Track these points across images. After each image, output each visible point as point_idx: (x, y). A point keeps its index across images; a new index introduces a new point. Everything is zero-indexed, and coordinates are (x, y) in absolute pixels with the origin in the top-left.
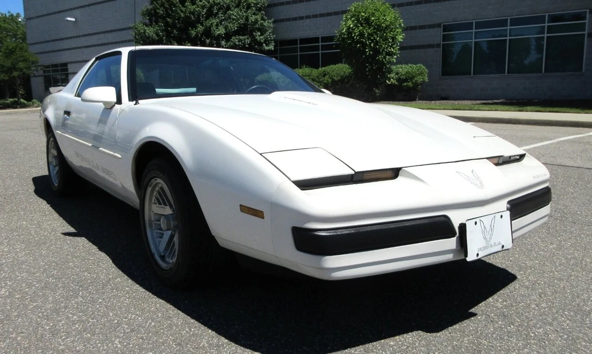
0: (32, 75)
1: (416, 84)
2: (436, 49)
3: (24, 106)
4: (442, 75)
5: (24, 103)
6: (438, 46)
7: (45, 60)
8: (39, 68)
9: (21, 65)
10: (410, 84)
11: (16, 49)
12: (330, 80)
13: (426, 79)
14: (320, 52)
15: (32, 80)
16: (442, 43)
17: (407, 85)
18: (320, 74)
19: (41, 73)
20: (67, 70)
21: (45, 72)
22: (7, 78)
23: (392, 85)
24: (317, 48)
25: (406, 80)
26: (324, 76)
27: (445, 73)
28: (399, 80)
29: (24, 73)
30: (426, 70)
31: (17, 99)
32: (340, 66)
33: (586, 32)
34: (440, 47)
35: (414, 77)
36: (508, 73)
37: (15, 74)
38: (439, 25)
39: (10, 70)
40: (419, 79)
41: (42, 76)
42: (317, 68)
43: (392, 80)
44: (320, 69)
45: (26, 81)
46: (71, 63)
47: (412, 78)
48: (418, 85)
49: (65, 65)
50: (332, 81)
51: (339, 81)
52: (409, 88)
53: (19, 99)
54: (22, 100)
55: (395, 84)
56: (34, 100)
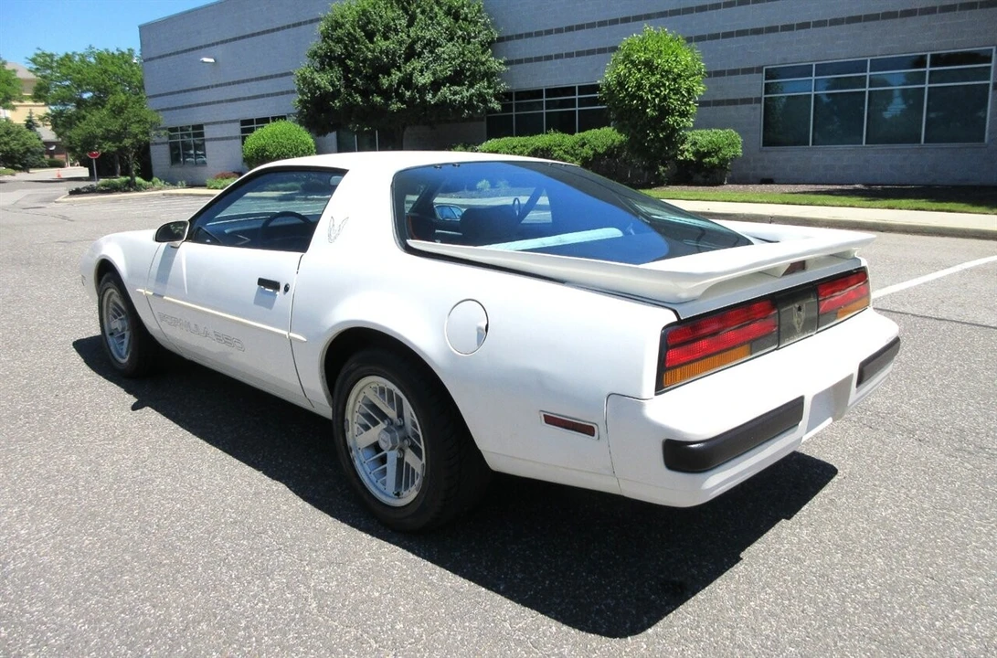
0: (151, 142)
1: (724, 160)
2: (753, 105)
3: (138, 188)
4: (764, 145)
5: (141, 185)
6: (758, 100)
7: (167, 120)
8: (162, 133)
9: (135, 128)
10: (715, 160)
11: (127, 104)
12: (591, 153)
13: (740, 152)
14: (577, 109)
15: (152, 148)
16: (764, 96)
17: (710, 162)
18: (577, 143)
19: (165, 139)
20: (202, 135)
21: (171, 137)
22: (114, 149)
23: (686, 161)
24: (572, 103)
25: (708, 154)
26: (583, 145)
27: (768, 142)
28: (697, 153)
29: (139, 141)
30: (739, 139)
31: (129, 178)
32: (607, 130)
33: (991, 82)
34: (760, 102)
35: (720, 149)
36: (867, 143)
37: (127, 142)
38: (759, 70)
39: (118, 137)
40: (728, 153)
41: (167, 143)
42: (572, 133)
43: (686, 153)
44: (577, 134)
45: (143, 152)
46: (207, 124)
47: (717, 151)
48: (728, 161)
49: (200, 127)
50: (594, 155)
51: (605, 153)
52: (713, 166)
53: (133, 178)
54: (138, 179)
55: (691, 160)
56: (155, 179)
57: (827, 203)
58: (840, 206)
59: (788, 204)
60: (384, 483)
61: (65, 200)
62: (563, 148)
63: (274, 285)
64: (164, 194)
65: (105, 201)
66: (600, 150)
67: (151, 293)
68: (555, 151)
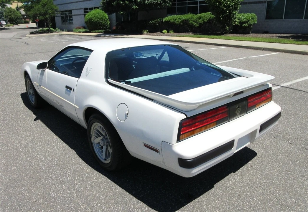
0: (55, 16)
1: (250, 25)
2: (263, 4)
3: (52, 32)
4: (266, 19)
5: (52, 31)
7: (60, 8)
8: (58, 12)
9: (50, 11)
10: (246, 25)
11: (47, 3)
12: (202, 22)
13: (256, 22)
14: (199, 5)
15: (56, 18)
16: (267, 0)
18: (198, 18)
19: (59, 15)
20: (71, 13)
21: (61, 14)
22: (43, 19)
23: (236, 25)
24: (197, 3)
25: (244, 23)
26: (200, 18)
27: (268, 17)
28: (240, 22)
29: (51, 16)
30: (256, 17)
31: (48, 28)
32: (209, 13)
34: (266, 3)
35: (249, 21)
36: (305, 18)
37: (47, 16)
39: (44, 14)
40: (252, 22)
41: (60, 16)
42: (197, 14)
43: (236, 22)
44: (198, 15)
45: (53, 19)
46: (73, 10)
48: (251, 25)
49: (71, 11)
50: (204, 22)
51: (207, 22)
52: (245, 27)
53: (49, 28)
54: (51, 29)
55: (238, 25)
56: (57, 29)
57: (285, 42)
58: (290, 44)
59: (271, 42)
60: (102, 155)
61: (28, 36)
62: (193, 20)
63: (70, 89)
64: (60, 34)
65: (41, 36)
66: (206, 21)
67: (38, 84)
68: (190, 21)
